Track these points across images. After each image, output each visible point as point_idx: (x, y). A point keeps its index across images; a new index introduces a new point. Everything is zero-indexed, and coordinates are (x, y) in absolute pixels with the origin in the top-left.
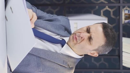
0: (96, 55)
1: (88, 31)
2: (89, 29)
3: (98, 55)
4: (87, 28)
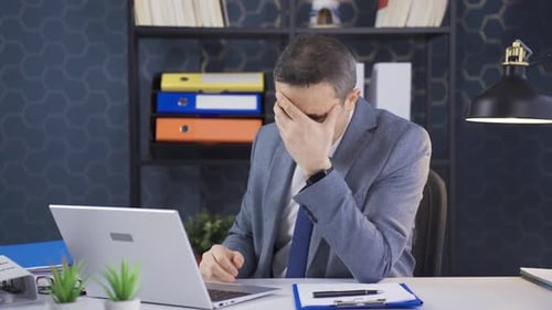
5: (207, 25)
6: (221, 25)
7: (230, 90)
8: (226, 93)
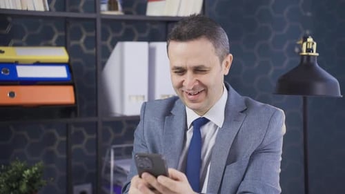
0: (229, 59)
1: (181, 71)
2: (178, 68)
3: (231, 55)
4: (176, 72)
5: (31, 8)
6: (42, 9)
7: (41, 61)
8: (38, 63)
